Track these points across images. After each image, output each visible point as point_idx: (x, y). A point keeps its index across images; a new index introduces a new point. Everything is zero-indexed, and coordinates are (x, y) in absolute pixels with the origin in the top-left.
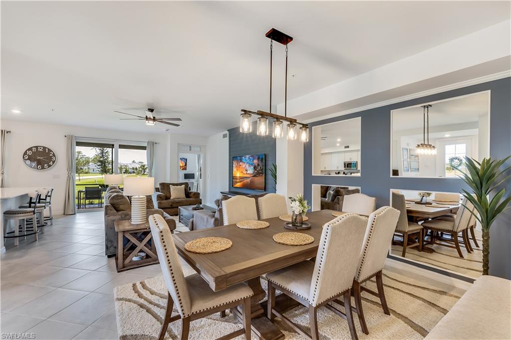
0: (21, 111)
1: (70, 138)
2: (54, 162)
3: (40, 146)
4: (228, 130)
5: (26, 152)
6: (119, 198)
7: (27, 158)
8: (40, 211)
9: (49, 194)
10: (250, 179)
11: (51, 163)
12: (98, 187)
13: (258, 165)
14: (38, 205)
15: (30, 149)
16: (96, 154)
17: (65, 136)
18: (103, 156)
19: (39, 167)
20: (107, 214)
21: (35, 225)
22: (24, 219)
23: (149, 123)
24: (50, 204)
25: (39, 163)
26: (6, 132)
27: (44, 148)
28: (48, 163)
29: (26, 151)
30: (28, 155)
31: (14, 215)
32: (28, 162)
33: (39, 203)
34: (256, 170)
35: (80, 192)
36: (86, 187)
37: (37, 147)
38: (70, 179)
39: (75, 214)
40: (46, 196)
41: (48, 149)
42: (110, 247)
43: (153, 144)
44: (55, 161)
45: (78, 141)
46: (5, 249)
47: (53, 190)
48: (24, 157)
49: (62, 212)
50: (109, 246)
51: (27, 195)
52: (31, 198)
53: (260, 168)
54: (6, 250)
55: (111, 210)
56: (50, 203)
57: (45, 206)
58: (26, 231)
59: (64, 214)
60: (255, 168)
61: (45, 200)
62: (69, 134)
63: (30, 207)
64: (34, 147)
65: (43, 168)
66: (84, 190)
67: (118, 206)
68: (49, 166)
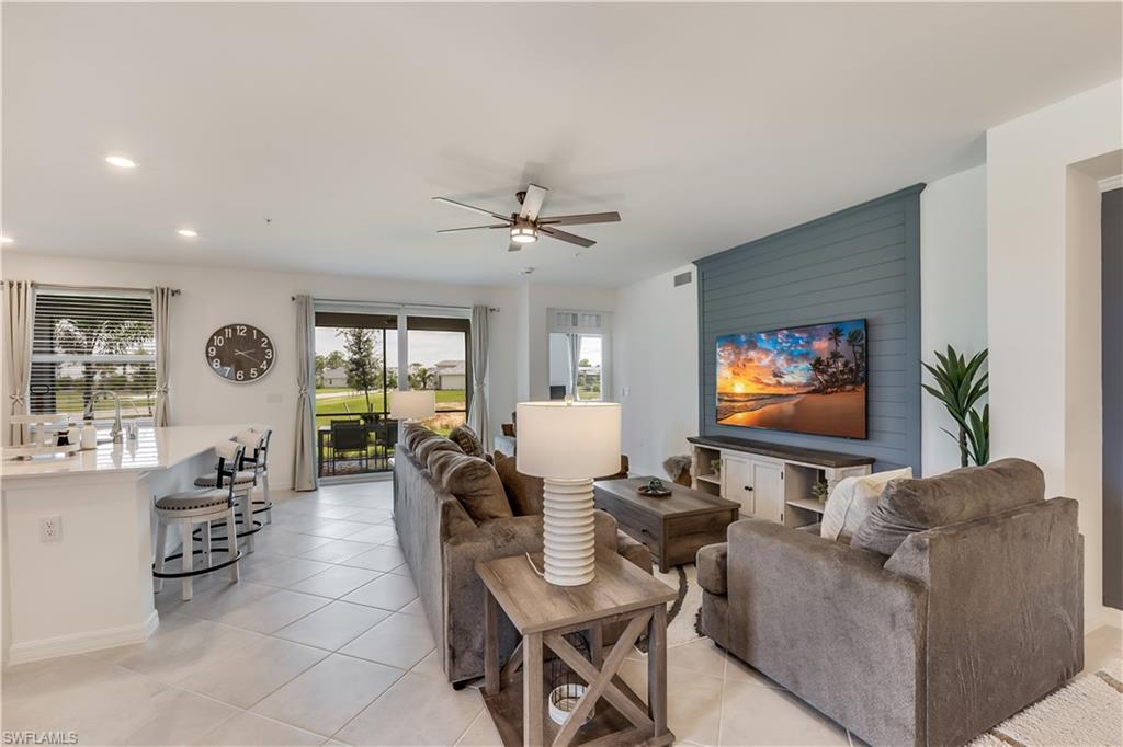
0: (198, 232)
1: (302, 301)
2: (269, 362)
3: (241, 325)
4: (694, 262)
5: (212, 339)
6: (480, 473)
7: (214, 353)
8: (244, 493)
9: (264, 445)
10: (797, 400)
11: (264, 366)
12: (358, 421)
13: (835, 356)
14: (239, 475)
15: (220, 332)
16: (346, 344)
17: (293, 299)
18: (360, 349)
19: (238, 374)
20: (450, 536)
21: (233, 530)
22: (207, 523)
23: (521, 233)
24: (265, 469)
25: (239, 365)
26: (170, 293)
27: (250, 329)
28: (257, 366)
29: (212, 337)
30: (217, 347)
31: (182, 513)
32: (217, 364)
33: (241, 469)
34: (823, 372)
35: (321, 433)
36: (333, 422)
37: (233, 327)
38: (304, 402)
39: (316, 489)
40: (256, 451)
41: (258, 331)
42: (463, 652)
43: (485, 312)
44: (271, 360)
45: (318, 311)
46: (157, 618)
47: (270, 432)
48: (207, 352)
49: (289, 484)
50: (458, 650)
51: (212, 451)
52: (222, 460)
53: (846, 364)
54: (161, 616)
55: (461, 518)
56: (264, 466)
57: (254, 480)
58: (213, 550)
59: (293, 489)
60: (818, 366)
61: (254, 460)
62: (300, 293)
63: (220, 485)
64: (228, 327)
65: (247, 377)
66: (329, 428)
67: (475, 504)
68: (261, 372)
